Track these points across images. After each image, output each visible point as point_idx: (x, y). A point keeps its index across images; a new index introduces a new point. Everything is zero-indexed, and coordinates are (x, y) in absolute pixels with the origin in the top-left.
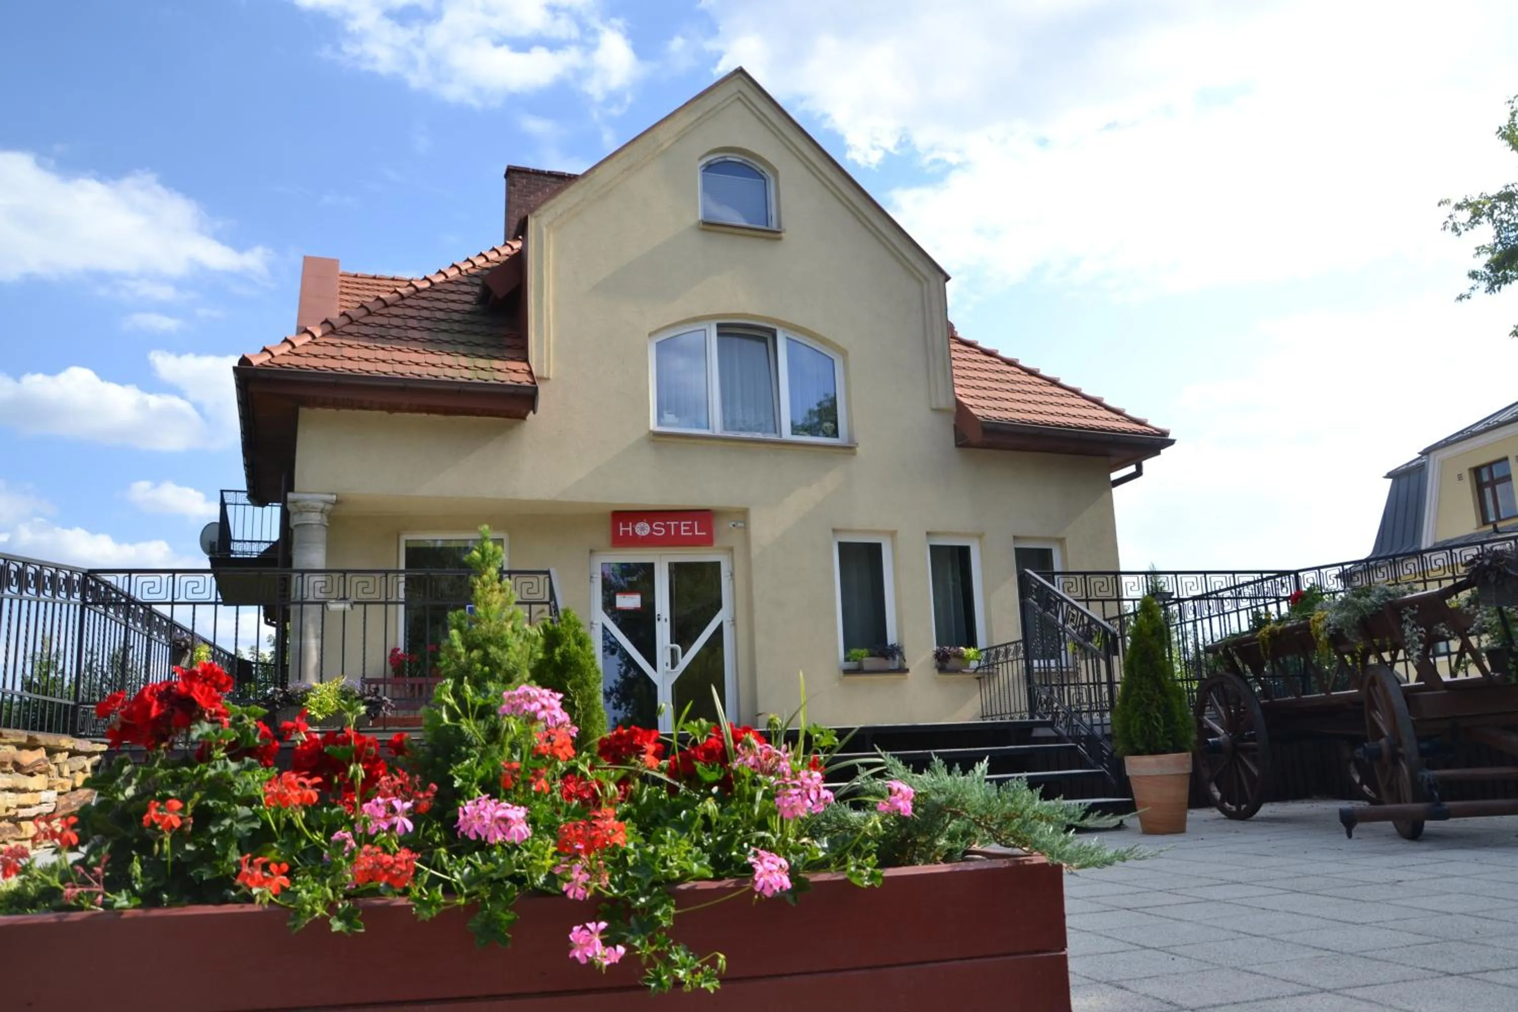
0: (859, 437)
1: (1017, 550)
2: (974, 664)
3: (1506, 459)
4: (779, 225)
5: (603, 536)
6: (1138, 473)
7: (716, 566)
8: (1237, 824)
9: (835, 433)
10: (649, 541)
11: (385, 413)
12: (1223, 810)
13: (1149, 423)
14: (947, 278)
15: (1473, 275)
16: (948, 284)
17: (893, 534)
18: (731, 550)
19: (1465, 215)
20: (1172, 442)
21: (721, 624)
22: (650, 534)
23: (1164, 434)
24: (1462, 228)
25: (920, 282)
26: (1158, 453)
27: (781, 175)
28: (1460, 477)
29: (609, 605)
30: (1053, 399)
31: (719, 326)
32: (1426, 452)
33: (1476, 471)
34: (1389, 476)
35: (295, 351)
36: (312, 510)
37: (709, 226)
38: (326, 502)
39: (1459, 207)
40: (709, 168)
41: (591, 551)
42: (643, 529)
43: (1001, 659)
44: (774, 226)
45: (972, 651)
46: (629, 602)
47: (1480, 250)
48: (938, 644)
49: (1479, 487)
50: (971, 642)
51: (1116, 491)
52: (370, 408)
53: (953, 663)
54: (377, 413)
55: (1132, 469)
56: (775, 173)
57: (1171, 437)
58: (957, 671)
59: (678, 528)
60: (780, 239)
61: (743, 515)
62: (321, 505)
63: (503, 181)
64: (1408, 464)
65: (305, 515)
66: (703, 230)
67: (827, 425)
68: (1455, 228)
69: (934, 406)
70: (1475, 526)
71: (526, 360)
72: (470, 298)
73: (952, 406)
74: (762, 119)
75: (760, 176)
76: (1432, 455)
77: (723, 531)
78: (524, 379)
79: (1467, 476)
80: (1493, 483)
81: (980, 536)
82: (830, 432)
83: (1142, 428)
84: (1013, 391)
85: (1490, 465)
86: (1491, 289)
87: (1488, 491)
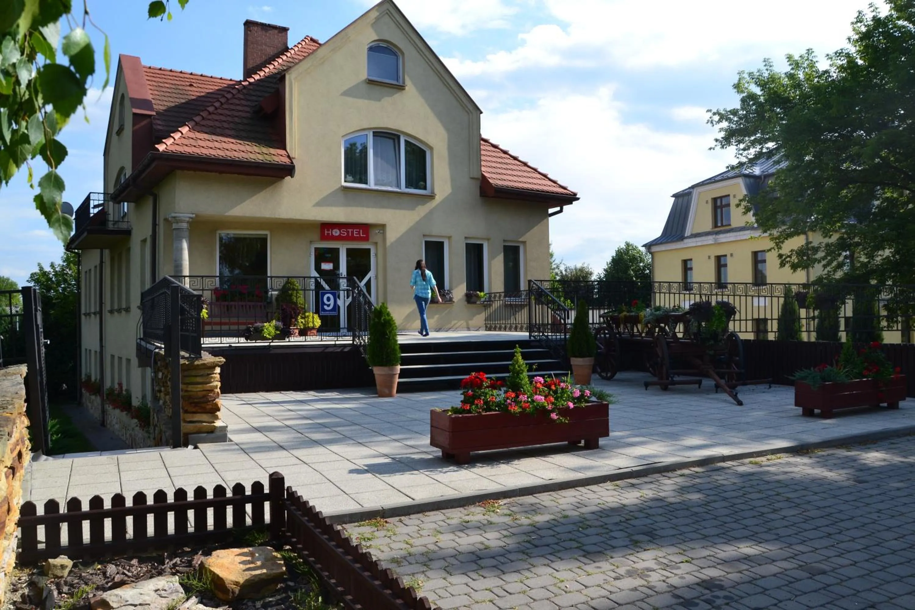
0: (436, 191)
1: (504, 246)
2: (483, 299)
3: (729, 195)
4: (404, 83)
5: (316, 235)
6: (561, 211)
7: (368, 250)
8: (605, 382)
9: (425, 188)
10: (339, 238)
11: (217, 174)
12: (600, 375)
13: (569, 188)
14: (481, 113)
15: (717, 140)
16: (481, 115)
17: (449, 238)
18: (376, 244)
19: (717, 118)
20: (578, 199)
21: (370, 278)
22: (340, 235)
23: (575, 194)
24: (714, 123)
25: (468, 113)
26: (572, 203)
27: (406, 56)
28: (707, 202)
29: (318, 268)
30: (526, 174)
31: (374, 132)
32: (693, 187)
33: (715, 200)
34: (674, 196)
35: (175, 142)
36: (182, 221)
37: (370, 82)
38: (190, 218)
39: (714, 114)
40: (371, 49)
41: (311, 242)
42: (336, 232)
43: (497, 299)
44: (401, 84)
45: (482, 294)
46: (327, 266)
47: (721, 130)
48: (467, 289)
49: (715, 208)
50: (482, 290)
51: (551, 219)
52: (211, 171)
53: (474, 299)
54: (213, 174)
55: (558, 209)
56: (403, 54)
57: (578, 196)
58: (475, 303)
59: (352, 232)
60: (404, 89)
61: (382, 227)
62: (187, 219)
63: (243, 27)
64: (683, 191)
65: (180, 224)
66: (368, 83)
67: (422, 183)
68: (712, 122)
69: (472, 176)
70: (711, 227)
71: (284, 148)
72: (248, 109)
73: (480, 177)
74: (398, 25)
75: (395, 54)
76: (695, 189)
77: (375, 235)
78: (286, 160)
79: (710, 201)
80: (722, 207)
81: (488, 239)
82: (422, 187)
83: (565, 191)
84: (507, 169)
85: (721, 198)
86: (723, 147)
87: (719, 211)
